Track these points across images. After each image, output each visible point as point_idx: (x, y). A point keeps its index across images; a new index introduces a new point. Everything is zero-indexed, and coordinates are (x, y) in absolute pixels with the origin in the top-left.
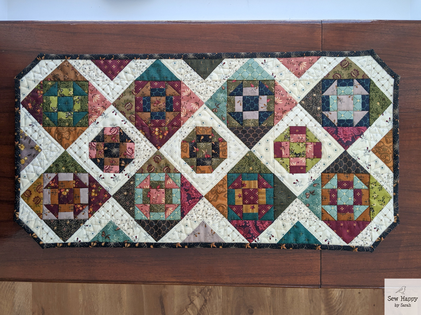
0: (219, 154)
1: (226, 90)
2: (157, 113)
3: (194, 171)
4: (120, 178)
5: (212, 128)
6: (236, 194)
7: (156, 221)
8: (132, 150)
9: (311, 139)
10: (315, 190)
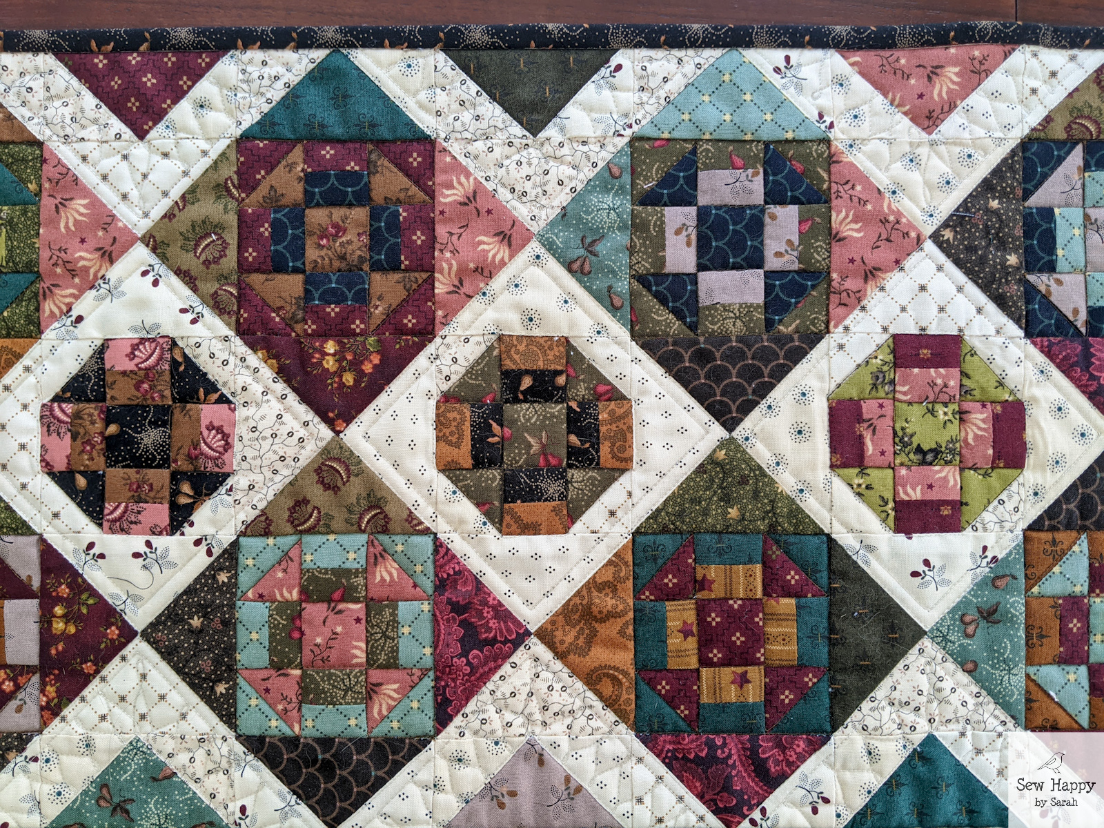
0: (598, 451)
1: (627, 178)
2: (334, 278)
3: (493, 523)
4: (173, 556)
5: (566, 342)
6: (669, 624)
7: (326, 742)
8: (226, 437)
9: (983, 390)
10: (998, 604)
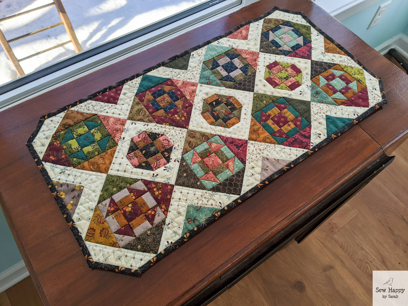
0: (235, 106)
1: (206, 68)
2: (169, 106)
3: (226, 127)
5: (215, 94)
6: (269, 124)
7: (226, 180)
8: (167, 140)
9: (286, 66)
10: (317, 91)
